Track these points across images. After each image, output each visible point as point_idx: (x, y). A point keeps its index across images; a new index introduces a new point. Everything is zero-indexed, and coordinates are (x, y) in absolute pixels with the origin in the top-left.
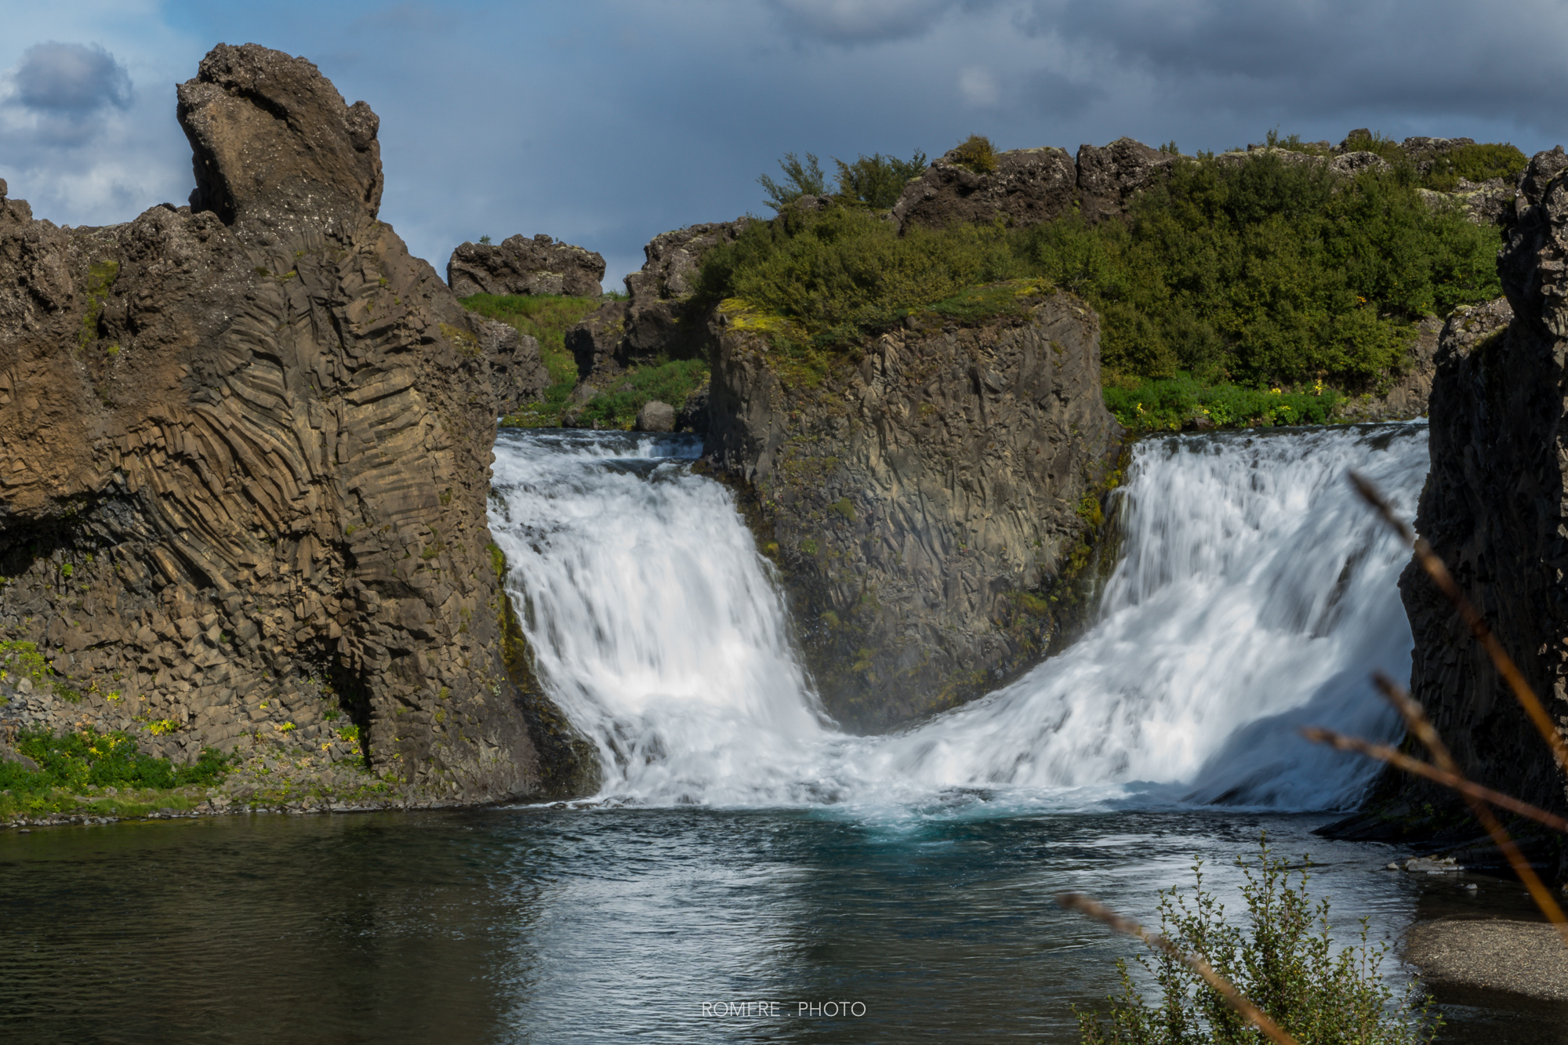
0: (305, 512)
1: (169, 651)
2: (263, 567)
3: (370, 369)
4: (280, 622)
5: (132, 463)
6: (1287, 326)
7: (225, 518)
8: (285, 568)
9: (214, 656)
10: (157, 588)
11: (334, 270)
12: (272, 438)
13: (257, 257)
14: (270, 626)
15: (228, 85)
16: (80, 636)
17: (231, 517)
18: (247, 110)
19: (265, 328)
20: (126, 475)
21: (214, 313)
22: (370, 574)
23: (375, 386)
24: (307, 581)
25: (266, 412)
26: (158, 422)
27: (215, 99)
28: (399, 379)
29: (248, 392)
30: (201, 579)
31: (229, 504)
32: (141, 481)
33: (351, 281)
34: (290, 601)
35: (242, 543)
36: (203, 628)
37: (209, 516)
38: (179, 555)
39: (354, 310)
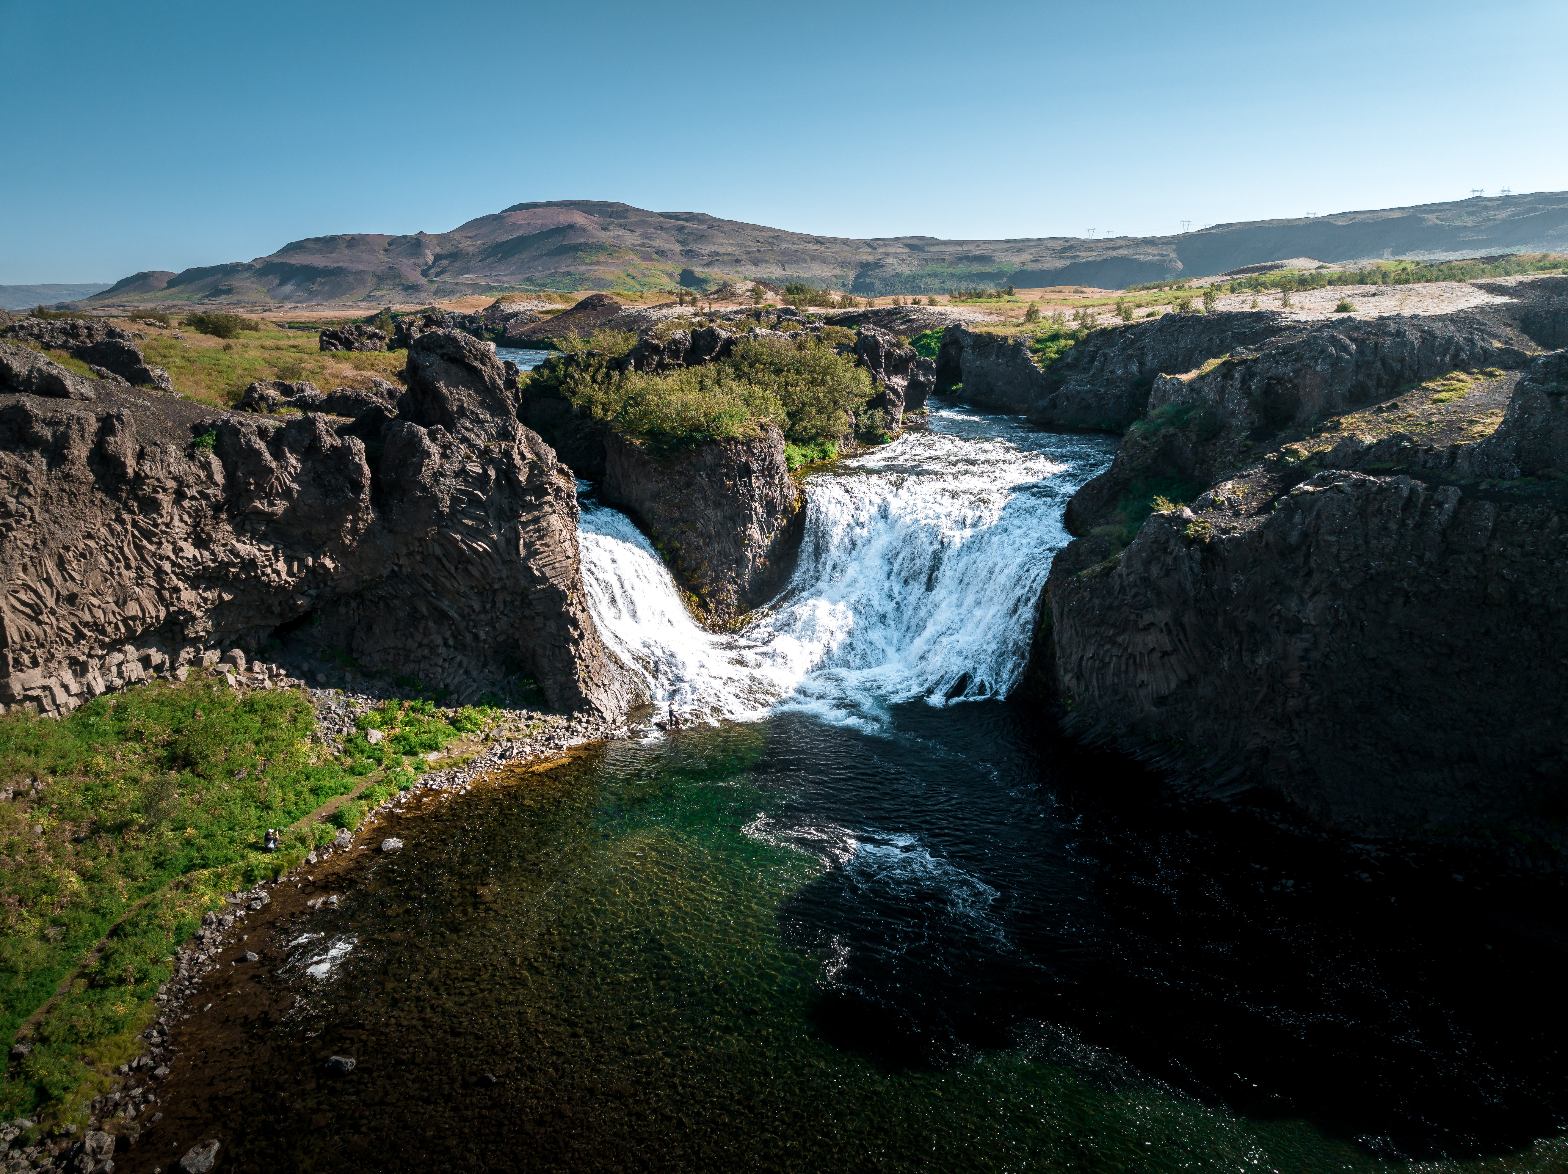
0: (500, 579)
2: (477, 606)
4: (487, 633)
5: (404, 561)
7: (456, 585)
8: (488, 606)
9: (452, 653)
10: (417, 622)
13: (464, 448)
14: (482, 635)
15: (442, 356)
17: (459, 585)
18: (453, 369)
20: (400, 567)
22: (538, 609)
23: (535, 514)
24: (502, 613)
27: (437, 365)
28: (546, 509)
30: (443, 615)
31: (459, 577)
32: (409, 570)
33: (518, 460)
34: (493, 623)
35: (465, 596)
36: (445, 639)
37: (448, 585)
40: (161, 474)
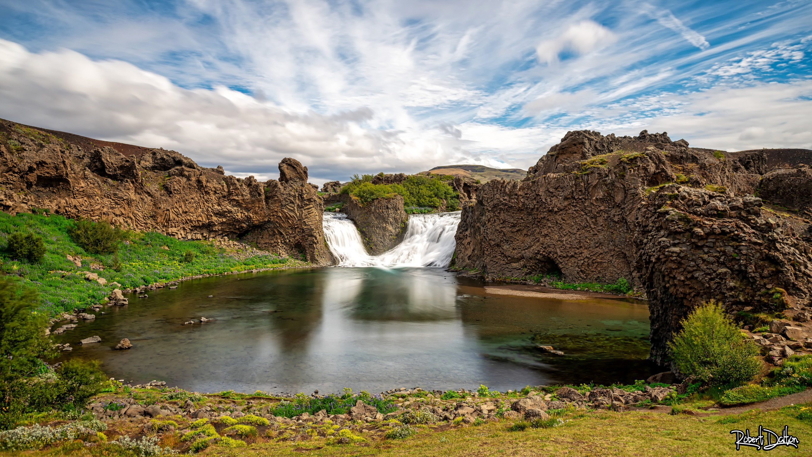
0: (297, 225)
1: (276, 244)
2: (290, 232)
3: (307, 205)
4: (293, 240)
5: (272, 217)
6: (425, 200)
8: (294, 232)
9: (283, 245)
10: (274, 235)
11: (302, 191)
12: (292, 214)
13: (290, 188)
14: (291, 240)
15: (286, 163)
16: (263, 242)
17: (286, 225)
18: (289, 167)
19: (292, 199)
20: (271, 219)
21: (284, 196)
22: (307, 233)
23: (308, 207)
24: (297, 234)
25: (292, 210)
26: (276, 211)
27: (285, 166)
28: (311, 206)
29: (289, 207)
30: (281, 234)
31: (286, 223)
32: (273, 220)
33: (304, 192)
34: (294, 237)
35: (288, 229)
36: (281, 241)
37: (283, 225)
38: (278, 231)
39: (305, 196)
40: (212, 187)
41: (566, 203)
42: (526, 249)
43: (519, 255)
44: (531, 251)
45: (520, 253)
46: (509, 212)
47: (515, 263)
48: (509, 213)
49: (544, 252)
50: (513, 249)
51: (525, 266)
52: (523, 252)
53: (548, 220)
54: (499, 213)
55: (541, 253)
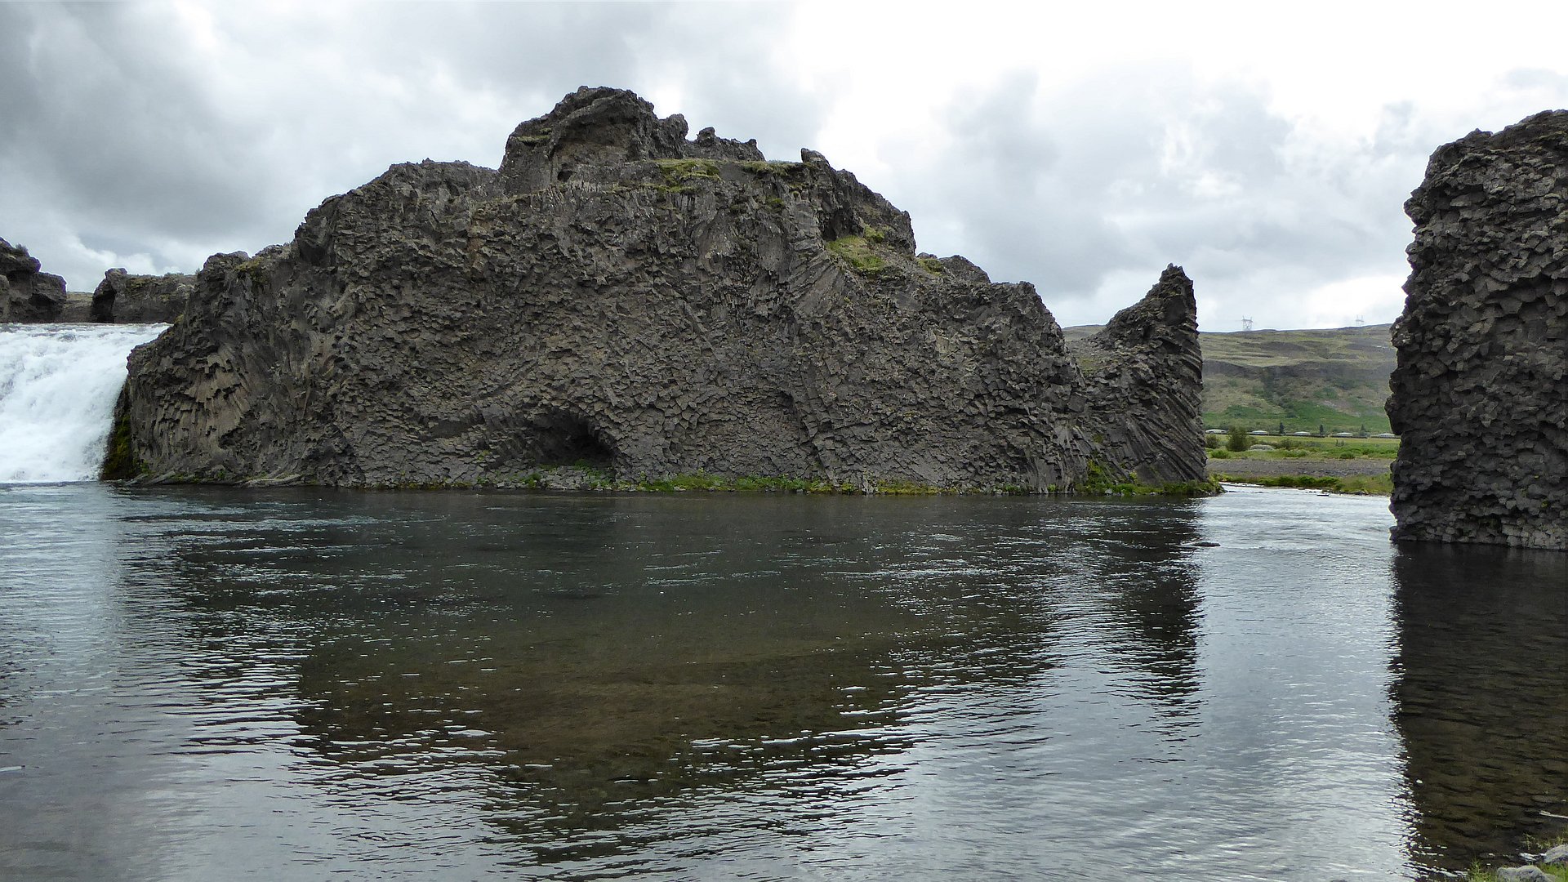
41: (630, 265)
42: (489, 395)
43: (467, 412)
44: (507, 399)
45: (468, 407)
46: (435, 284)
47: (447, 437)
48: (435, 290)
49: (553, 399)
50: (444, 396)
51: (483, 446)
52: (480, 403)
53: (574, 310)
54: (397, 288)
55: (545, 402)
